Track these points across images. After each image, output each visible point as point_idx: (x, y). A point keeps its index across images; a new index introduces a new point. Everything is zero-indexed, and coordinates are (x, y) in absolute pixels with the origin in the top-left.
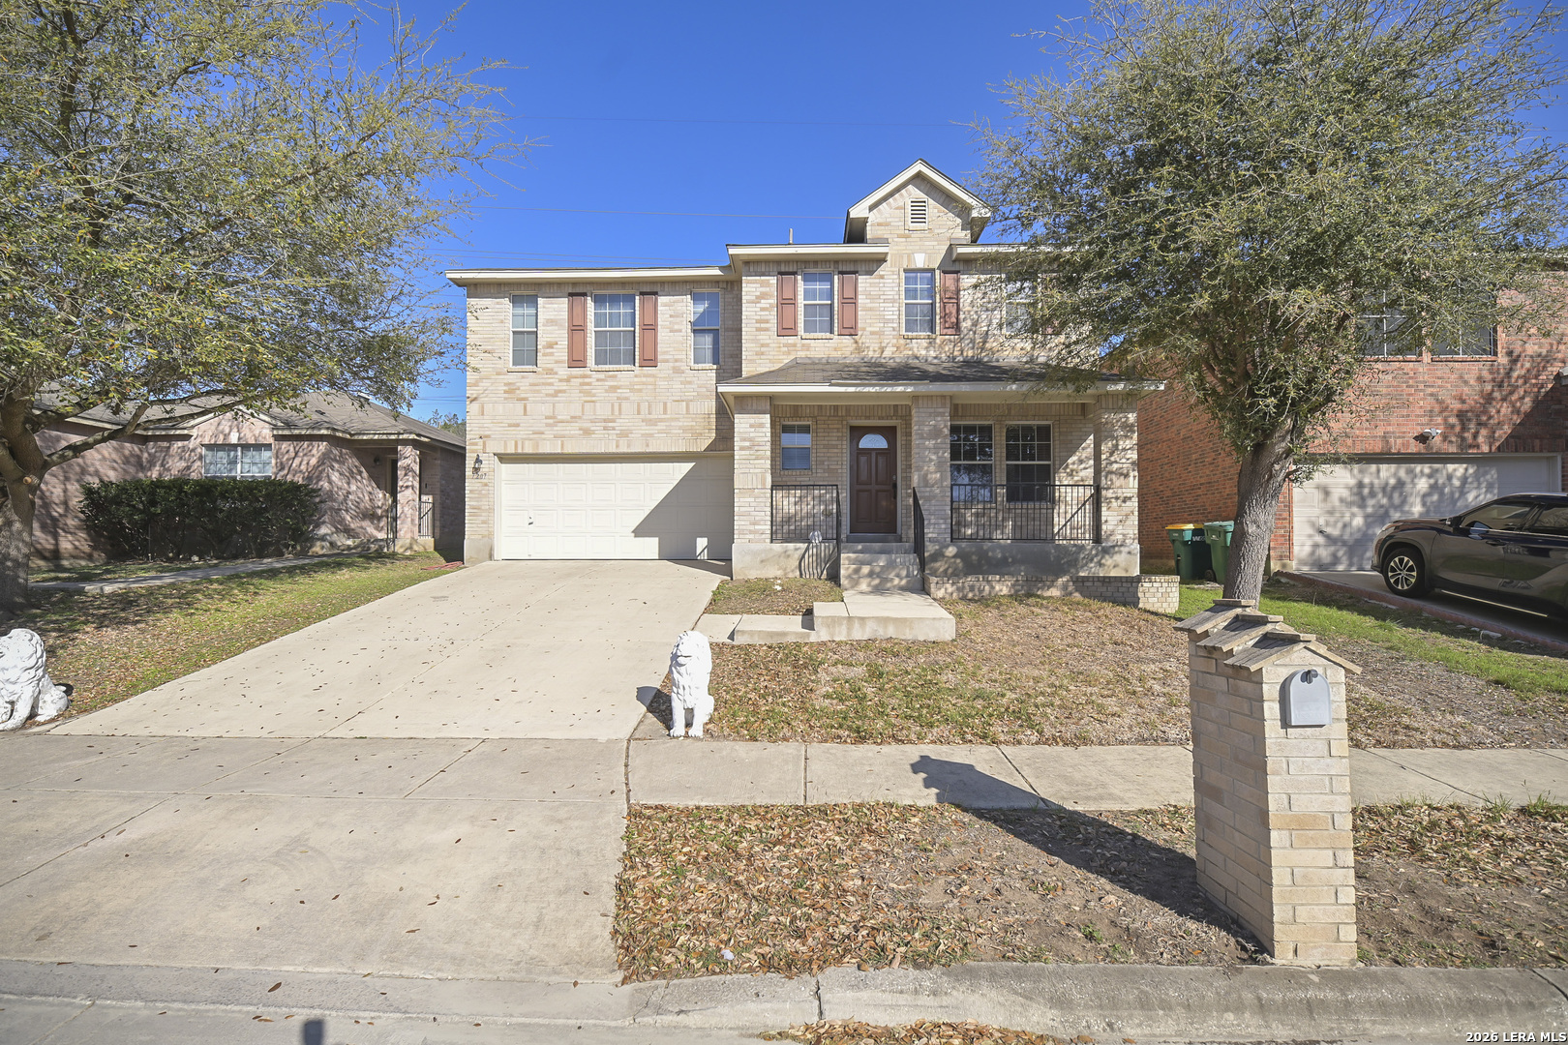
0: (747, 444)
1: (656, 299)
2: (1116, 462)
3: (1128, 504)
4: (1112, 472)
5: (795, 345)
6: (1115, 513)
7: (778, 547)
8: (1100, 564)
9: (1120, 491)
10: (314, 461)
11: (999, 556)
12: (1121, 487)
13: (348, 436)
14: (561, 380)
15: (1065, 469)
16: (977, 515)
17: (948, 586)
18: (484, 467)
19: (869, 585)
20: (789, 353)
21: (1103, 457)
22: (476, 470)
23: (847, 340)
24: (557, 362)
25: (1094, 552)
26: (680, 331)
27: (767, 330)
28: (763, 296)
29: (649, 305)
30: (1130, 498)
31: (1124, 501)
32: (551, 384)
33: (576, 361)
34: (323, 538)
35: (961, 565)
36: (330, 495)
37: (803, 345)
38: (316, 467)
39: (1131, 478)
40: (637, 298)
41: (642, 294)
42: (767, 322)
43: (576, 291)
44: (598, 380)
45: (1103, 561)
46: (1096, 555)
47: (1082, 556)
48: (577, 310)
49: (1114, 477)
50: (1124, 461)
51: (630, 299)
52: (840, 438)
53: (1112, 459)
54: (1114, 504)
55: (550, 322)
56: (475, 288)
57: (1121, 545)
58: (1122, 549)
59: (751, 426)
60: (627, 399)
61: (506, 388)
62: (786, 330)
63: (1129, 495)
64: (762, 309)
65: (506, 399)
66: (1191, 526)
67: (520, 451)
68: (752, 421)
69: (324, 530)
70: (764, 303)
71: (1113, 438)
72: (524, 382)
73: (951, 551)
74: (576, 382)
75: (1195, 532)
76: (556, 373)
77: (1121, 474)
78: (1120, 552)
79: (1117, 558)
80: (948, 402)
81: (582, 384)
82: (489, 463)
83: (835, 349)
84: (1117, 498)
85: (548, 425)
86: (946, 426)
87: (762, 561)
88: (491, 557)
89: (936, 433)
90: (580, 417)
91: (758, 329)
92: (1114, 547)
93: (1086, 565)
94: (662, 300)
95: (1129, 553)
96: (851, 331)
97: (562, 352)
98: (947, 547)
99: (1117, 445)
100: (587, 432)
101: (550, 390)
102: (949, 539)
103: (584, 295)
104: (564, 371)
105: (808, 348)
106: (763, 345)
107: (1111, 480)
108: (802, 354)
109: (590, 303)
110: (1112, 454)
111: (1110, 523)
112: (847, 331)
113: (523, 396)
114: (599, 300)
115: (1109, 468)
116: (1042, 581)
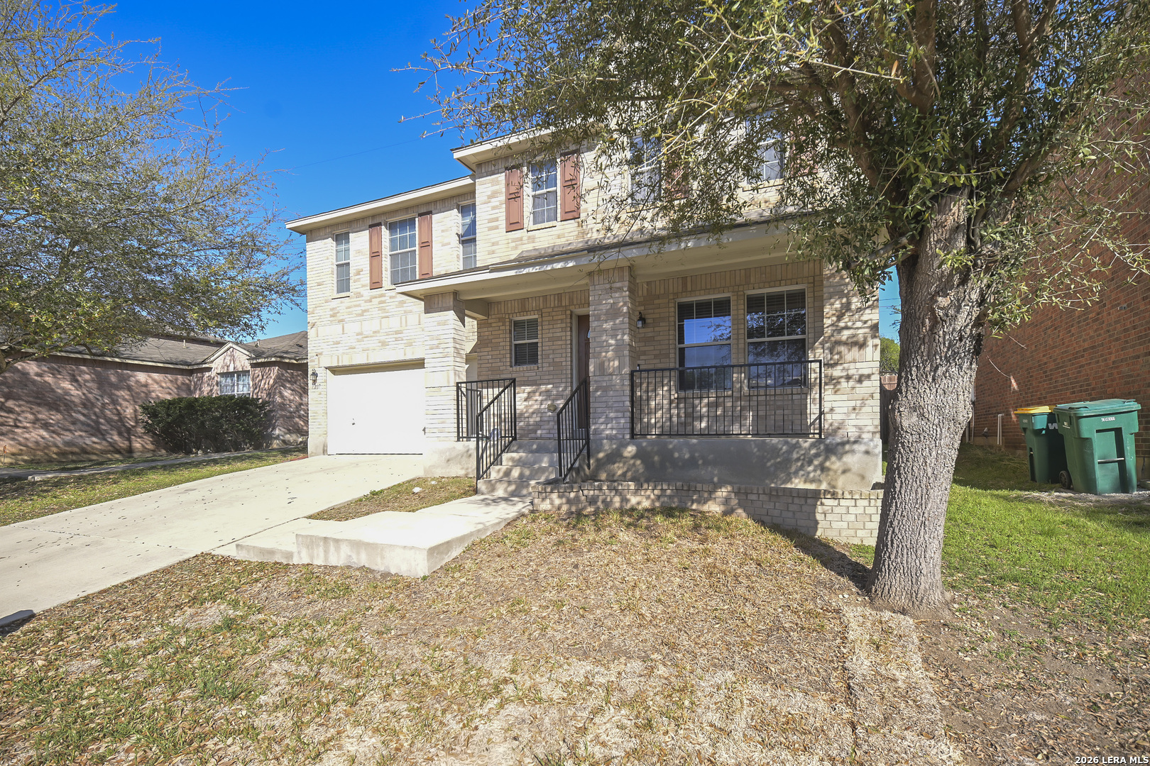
0: (436, 342)
1: (431, 218)
2: (847, 328)
3: (866, 383)
4: (839, 343)
5: (521, 239)
6: (845, 397)
7: (462, 445)
8: (823, 469)
9: (852, 365)
10: (271, 382)
11: (687, 456)
12: (854, 361)
13: (295, 362)
14: (366, 301)
15: (822, 344)
16: (708, 405)
17: (554, 496)
18: (319, 379)
19: (506, 490)
20: (516, 248)
21: (827, 322)
22: (315, 381)
23: (572, 225)
24: (363, 286)
25: (813, 451)
26: (449, 244)
27: (497, 228)
28: (494, 195)
29: (425, 225)
30: (868, 377)
31: (860, 381)
32: (359, 306)
33: (376, 284)
34: (278, 437)
35: (641, 467)
36: (282, 406)
37: (529, 238)
38: (273, 386)
39: (869, 349)
40: (417, 219)
41: (420, 215)
42: (497, 220)
43: (372, 222)
44: (391, 297)
45: (827, 464)
46: (817, 455)
47: (795, 456)
48: (375, 239)
49: (843, 349)
50: (859, 324)
51: (412, 221)
52: (563, 330)
53: (842, 324)
54: (844, 384)
55: (359, 252)
56: (311, 233)
57: (855, 442)
58: (856, 447)
59: (439, 324)
60: (411, 312)
61: (331, 313)
62: (514, 225)
63: (866, 372)
64: (494, 208)
65: (331, 321)
66: (1046, 409)
67: (340, 364)
68: (439, 319)
69: (277, 432)
70: (495, 202)
71: (841, 295)
72: (342, 305)
73: (631, 450)
74: (376, 301)
75: (1051, 417)
76: (362, 296)
77: (855, 344)
78: (853, 451)
79: (848, 459)
80: (626, 274)
81: (381, 302)
82: (323, 375)
83: (559, 237)
84: (848, 378)
85: (358, 341)
86: (625, 304)
87: (448, 461)
88: (325, 452)
89: (613, 313)
90: (378, 332)
91: (491, 229)
92: (843, 444)
93: (802, 467)
94: (436, 217)
95: (867, 452)
96: (573, 214)
97: (366, 279)
98: (626, 446)
99: (849, 303)
100: (384, 344)
101: (359, 310)
102: (628, 436)
103: (380, 224)
104: (367, 293)
105: (532, 240)
106: (493, 244)
107: (839, 353)
108: (530, 247)
109: (385, 232)
110: (840, 318)
111: (837, 410)
112: (570, 215)
113: (341, 318)
114: (392, 227)
115: (837, 337)
116: (696, 491)
